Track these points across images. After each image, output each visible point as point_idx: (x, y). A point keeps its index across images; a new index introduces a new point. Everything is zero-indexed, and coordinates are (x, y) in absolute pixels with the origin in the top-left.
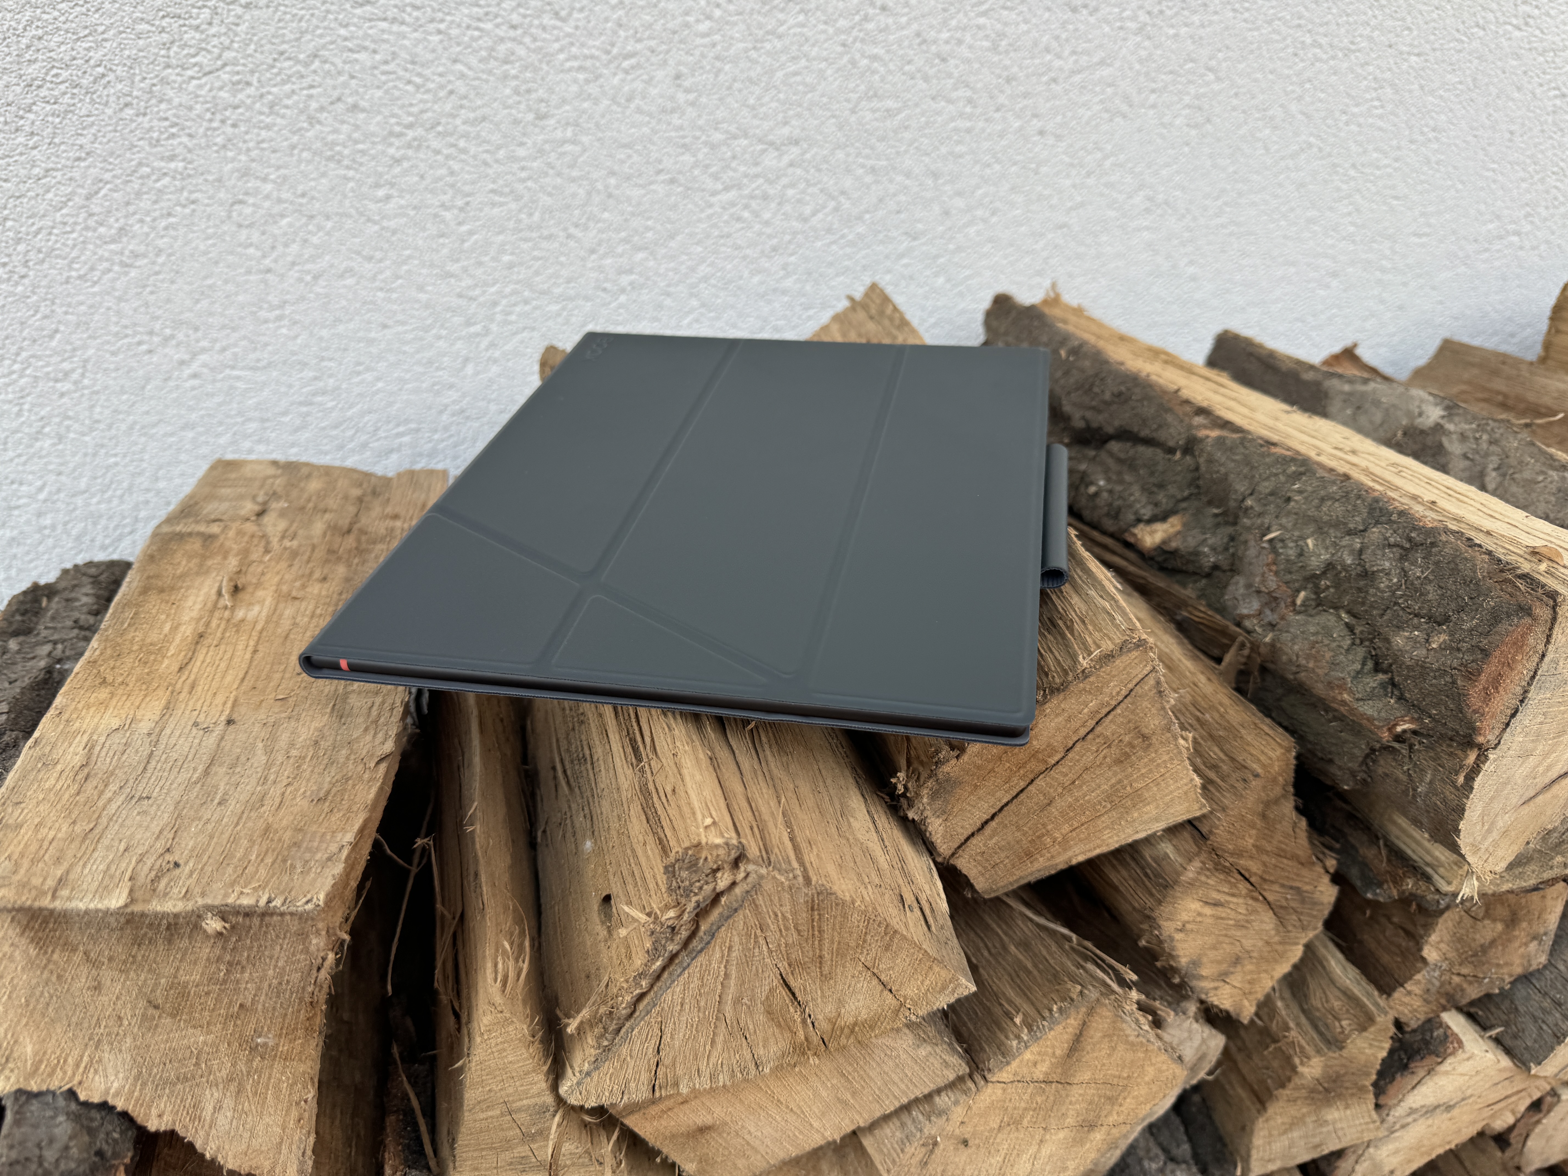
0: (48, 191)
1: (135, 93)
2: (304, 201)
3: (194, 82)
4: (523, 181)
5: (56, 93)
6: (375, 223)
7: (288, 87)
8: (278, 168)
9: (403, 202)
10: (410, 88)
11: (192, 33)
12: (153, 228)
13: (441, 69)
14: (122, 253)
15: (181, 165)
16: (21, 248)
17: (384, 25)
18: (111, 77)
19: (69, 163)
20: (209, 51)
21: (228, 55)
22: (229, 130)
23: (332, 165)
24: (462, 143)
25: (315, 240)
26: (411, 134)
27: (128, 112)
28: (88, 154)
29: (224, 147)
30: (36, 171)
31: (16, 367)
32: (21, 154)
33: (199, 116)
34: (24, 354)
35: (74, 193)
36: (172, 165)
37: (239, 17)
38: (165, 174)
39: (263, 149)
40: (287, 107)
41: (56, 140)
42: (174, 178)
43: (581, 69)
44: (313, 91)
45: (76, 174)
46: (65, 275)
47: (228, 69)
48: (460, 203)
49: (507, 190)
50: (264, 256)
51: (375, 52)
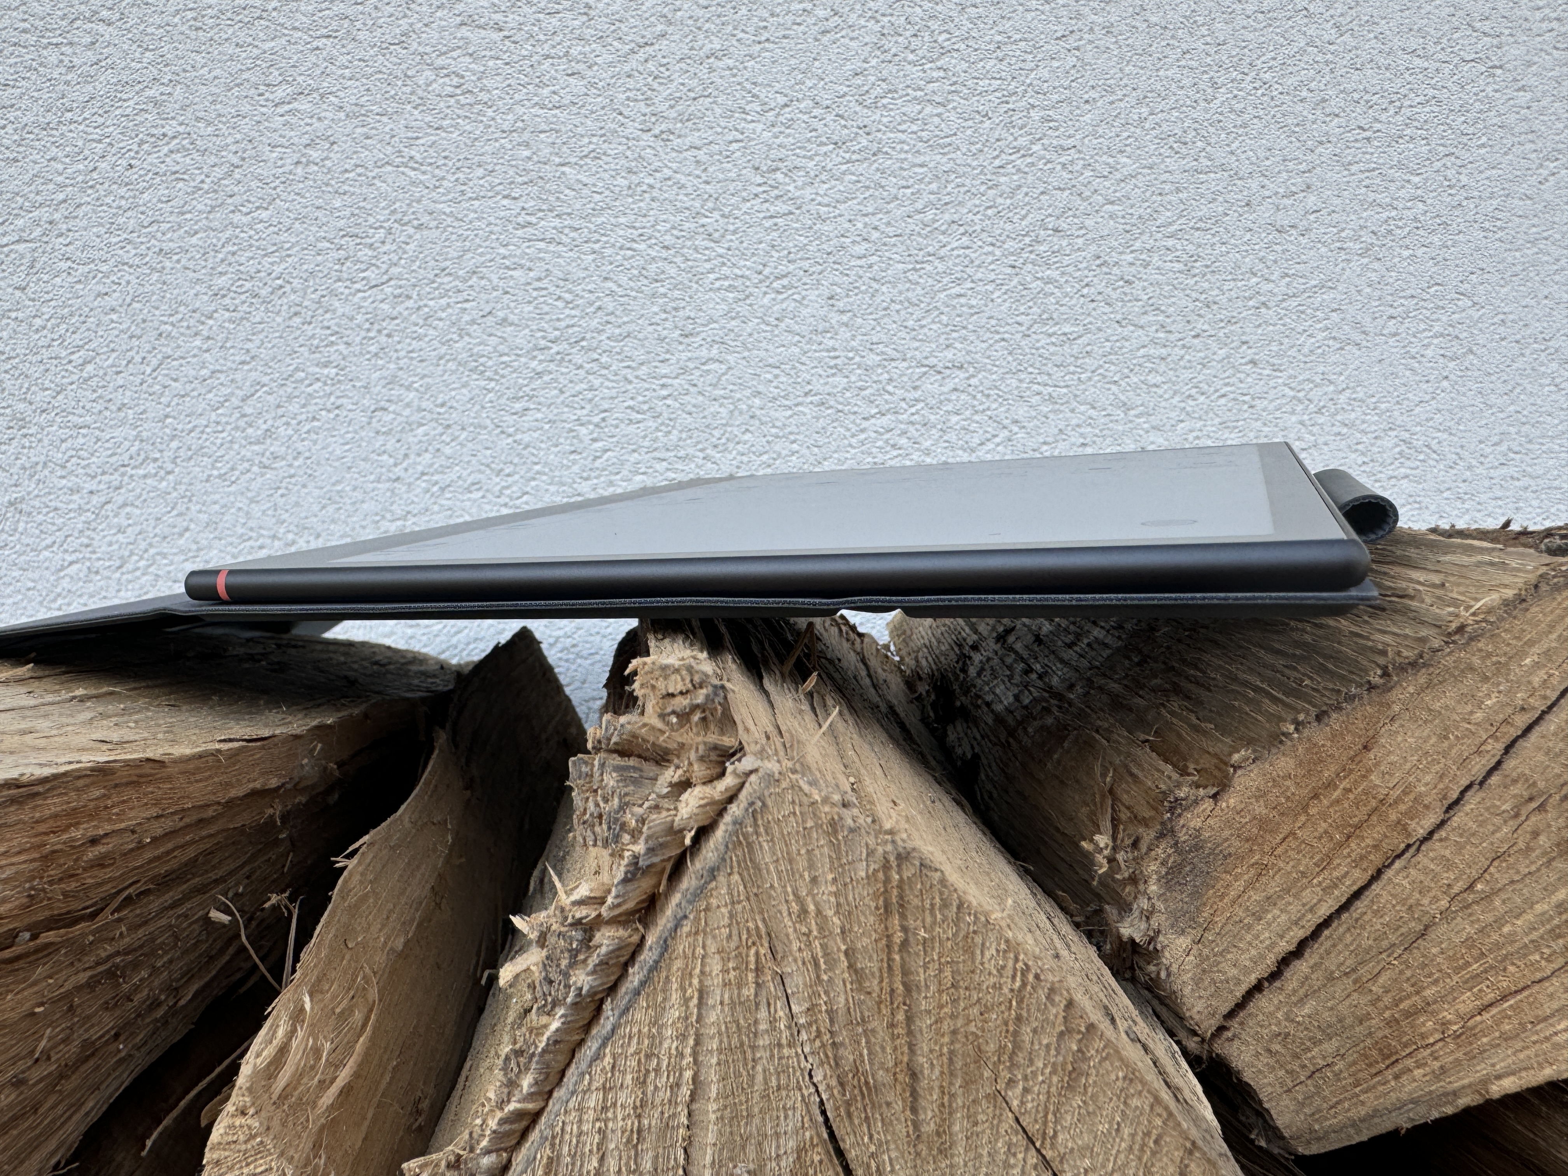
0: (210, 392)
1: (306, 303)
2: (442, 410)
3: (361, 295)
4: (665, 398)
5: (237, 302)
6: (510, 435)
7: (444, 301)
8: (424, 376)
9: (539, 416)
10: (560, 304)
11: (367, 251)
12: (296, 431)
13: (591, 287)
14: (263, 455)
15: (334, 371)
16: (174, 444)
17: (542, 245)
18: (288, 288)
19: (234, 366)
20: (378, 267)
21: (395, 271)
22: (383, 339)
23: (475, 376)
24: (604, 359)
25: (448, 450)
26: (555, 348)
27: (297, 320)
28: (253, 358)
29: (376, 354)
30: (204, 372)
31: (142, 563)
32: (195, 356)
33: (359, 326)
34: (152, 551)
35: (232, 394)
36: (326, 371)
37: (410, 237)
38: (318, 379)
39: (412, 359)
40: (441, 319)
41: (228, 345)
42: (325, 384)
43: (731, 288)
44: (466, 305)
45: (238, 376)
46: (208, 472)
47: (392, 283)
48: (596, 419)
49: (645, 407)
50: (396, 465)
51: (530, 269)
